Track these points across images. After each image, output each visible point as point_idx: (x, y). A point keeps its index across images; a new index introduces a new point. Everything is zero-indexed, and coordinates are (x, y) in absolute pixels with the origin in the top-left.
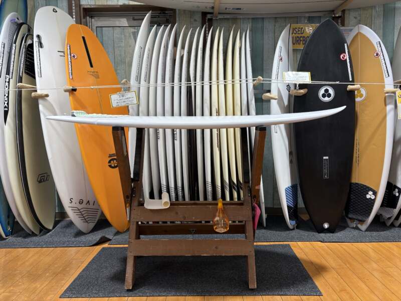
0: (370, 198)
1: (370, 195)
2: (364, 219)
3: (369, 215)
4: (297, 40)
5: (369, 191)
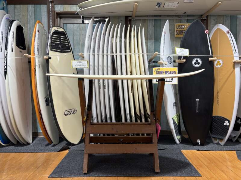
0: (226, 125)
1: (226, 123)
2: (223, 138)
3: (226, 135)
4: (181, 33)
5: (225, 121)
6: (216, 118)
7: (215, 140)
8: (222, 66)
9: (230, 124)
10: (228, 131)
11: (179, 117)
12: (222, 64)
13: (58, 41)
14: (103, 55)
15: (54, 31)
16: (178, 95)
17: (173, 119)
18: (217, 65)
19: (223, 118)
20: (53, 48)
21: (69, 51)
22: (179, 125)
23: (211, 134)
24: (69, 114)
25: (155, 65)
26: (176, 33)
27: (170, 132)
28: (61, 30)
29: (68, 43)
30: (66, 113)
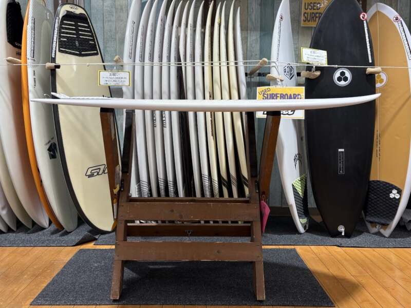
0: (394, 198)
1: (394, 194)
2: (388, 222)
4: (313, 17)
5: (392, 189)
6: (375, 184)
7: (373, 227)
9: (400, 195)
10: (397, 210)
11: (306, 182)
13: (73, 34)
15: (66, 13)
16: (304, 139)
17: (293, 185)
19: (388, 183)
20: (64, 46)
21: (96, 52)
22: (304, 197)
23: (366, 215)
24: (95, 174)
25: (261, 81)
26: (303, 18)
27: (287, 210)
28: (79, 11)
29: (92, 36)
30: (89, 173)
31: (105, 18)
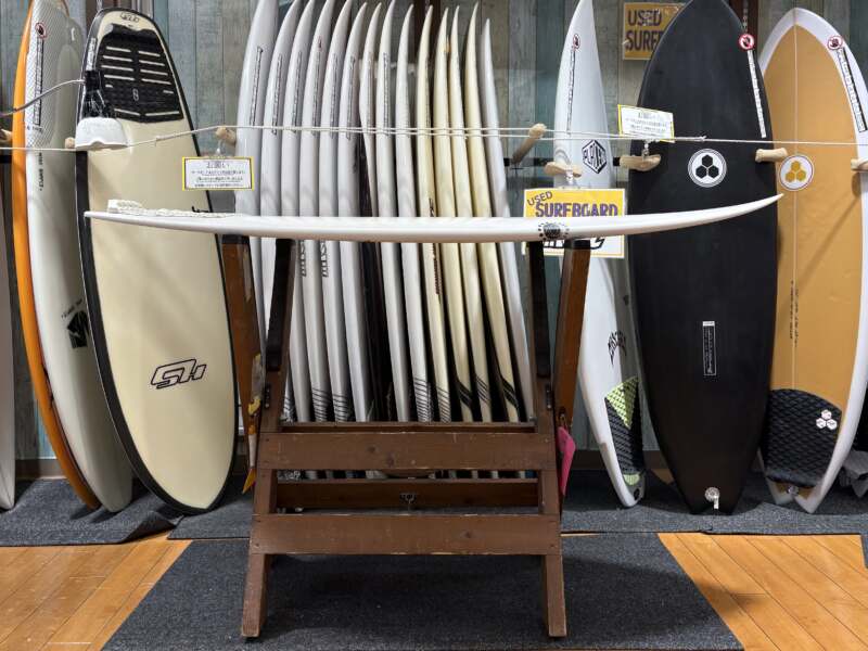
0: (826, 428)
1: (825, 421)
2: (812, 481)
3: (824, 471)
5: (821, 409)
6: (787, 397)
7: (780, 490)
8: (809, 185)
9: (839, 422)
10: (831, 454)
11: (637, 394)
12: (808, 176)
13: (128, 74)
14: (317, 135)
15: (110, 29)
16: (630, 300)
17: (607, 401)
18: (790, 177)
19: (813, 396)
21: (177, 112)
22: (633, 426)
23: (766, 464)
24: (173, 380)
25: (538, 175)
26: (625, 42)
27: (597, 457)
28: (140, 25)
29: (169, 78)
30: (159, 379)
31: (198, 40)
